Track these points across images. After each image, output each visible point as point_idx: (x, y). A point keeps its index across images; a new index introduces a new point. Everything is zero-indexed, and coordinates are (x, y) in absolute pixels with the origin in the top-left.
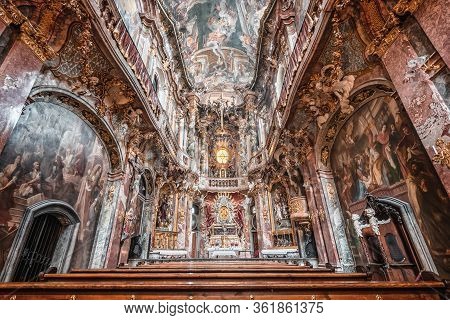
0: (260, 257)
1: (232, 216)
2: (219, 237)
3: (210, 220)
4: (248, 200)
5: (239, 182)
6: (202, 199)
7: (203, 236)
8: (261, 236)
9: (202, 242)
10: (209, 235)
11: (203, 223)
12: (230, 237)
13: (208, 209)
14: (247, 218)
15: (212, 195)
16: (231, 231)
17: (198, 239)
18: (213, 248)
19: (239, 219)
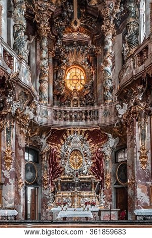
0: (130, 219)
1: (87, 165)
2: (68, 193)
3: (56, 171)
4: (112, 142)
5: (101, 114)
6: (43, 141)
7: (46, 193)
8: (134, 189)
9: (45, 200)
10: (54, 192)
11: (46, 175)
12: (84, 194)
13: (52, 156)
14: (109, 168)
15: (58, 135)
16: (85, 185)
17: (40, 197)
18: (59, 208)
19: (97, 169)
